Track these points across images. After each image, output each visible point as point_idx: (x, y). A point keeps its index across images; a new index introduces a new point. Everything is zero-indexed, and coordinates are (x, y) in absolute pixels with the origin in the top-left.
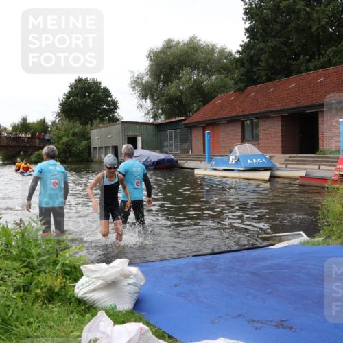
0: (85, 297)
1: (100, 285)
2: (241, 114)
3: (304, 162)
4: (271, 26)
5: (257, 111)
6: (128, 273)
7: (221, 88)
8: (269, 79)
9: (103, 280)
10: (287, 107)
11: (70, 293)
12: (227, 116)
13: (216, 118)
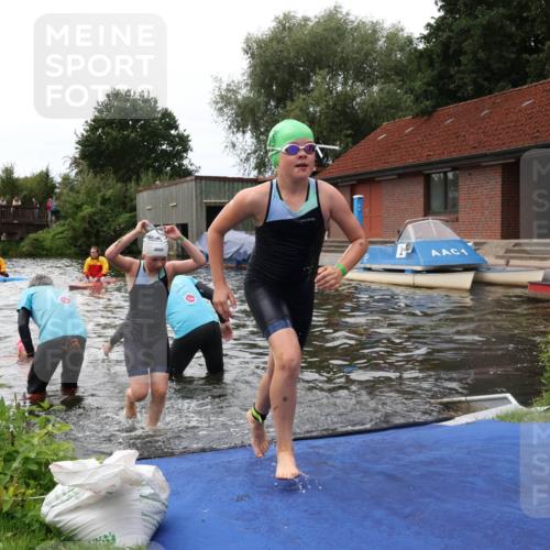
0: (59, 522)
1: (89, 498)
2: (423, 160)
5: (455, 155)
6: (136, 477)
7: (389, 109)
9: (90, 490)
11: (31, 514)
12: (397, 165)
13: (375, 169)
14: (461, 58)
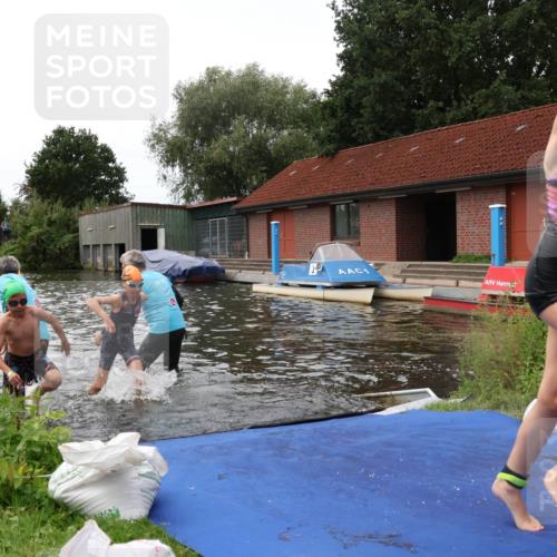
0: (67, 498)
1: (93, 477)
2: (329, 193)
3: (432, 274)
4: (378, 50)
5: (356, 190)
6: (139, 457)
7: (298, 150)
8: (377, 138)
9: (96, 468)
10: (405, 183)
11: (40, 490)
12: (307, 196)
13: (288, 199)
14: (362, 111)
